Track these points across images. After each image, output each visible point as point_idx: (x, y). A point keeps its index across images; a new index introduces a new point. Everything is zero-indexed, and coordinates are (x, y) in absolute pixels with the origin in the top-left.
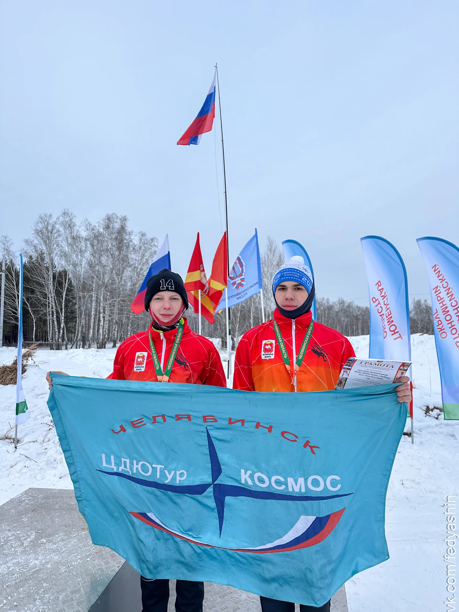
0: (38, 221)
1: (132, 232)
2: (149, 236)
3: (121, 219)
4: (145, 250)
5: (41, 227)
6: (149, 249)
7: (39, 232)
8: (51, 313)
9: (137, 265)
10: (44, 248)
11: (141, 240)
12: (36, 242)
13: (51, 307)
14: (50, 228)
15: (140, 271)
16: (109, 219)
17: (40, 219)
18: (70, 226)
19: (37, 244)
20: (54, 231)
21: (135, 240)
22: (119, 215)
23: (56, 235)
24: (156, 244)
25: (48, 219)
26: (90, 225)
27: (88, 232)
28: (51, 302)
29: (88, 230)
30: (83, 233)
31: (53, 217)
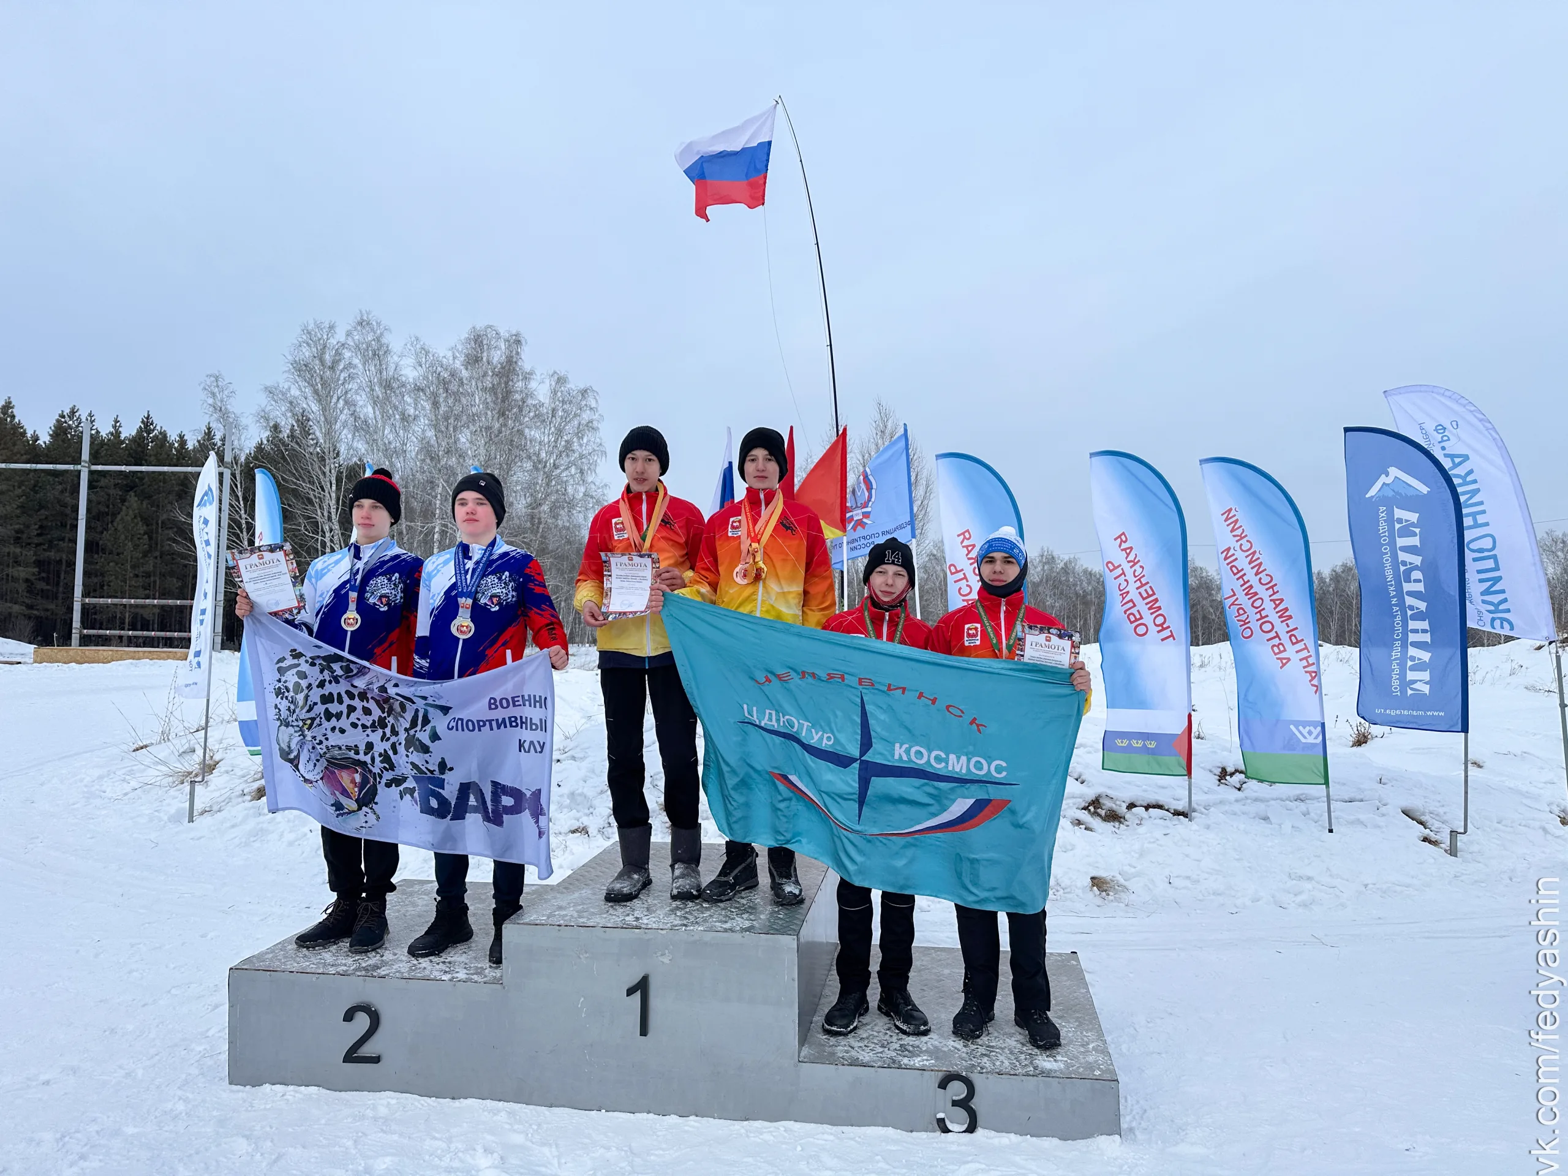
0: (300, 340)
1: (533, 372)
2: (575, 384)
3: (507, 341)
4: (566, 419)
5: (307, 354)
6: (576, 415)
7: (302, 369)
9: (543, 455)
10: (315, 407)
11: (555, 392)
12: (295, 392)
15: (552, 472)
16: (478, 340)
17: (304, 337)
18: (376, 353)
19: (296, 398)
20: (340, 366)
21: (541, 392)
22: (502, 331)
23: (344, 375)
24: (593, 404)
25: (325, 337)
26: (427, 353)
27: (421, 371)
28: (332, 541)
29: (421, 366)
30: (410, 373)
31: (337, 330)
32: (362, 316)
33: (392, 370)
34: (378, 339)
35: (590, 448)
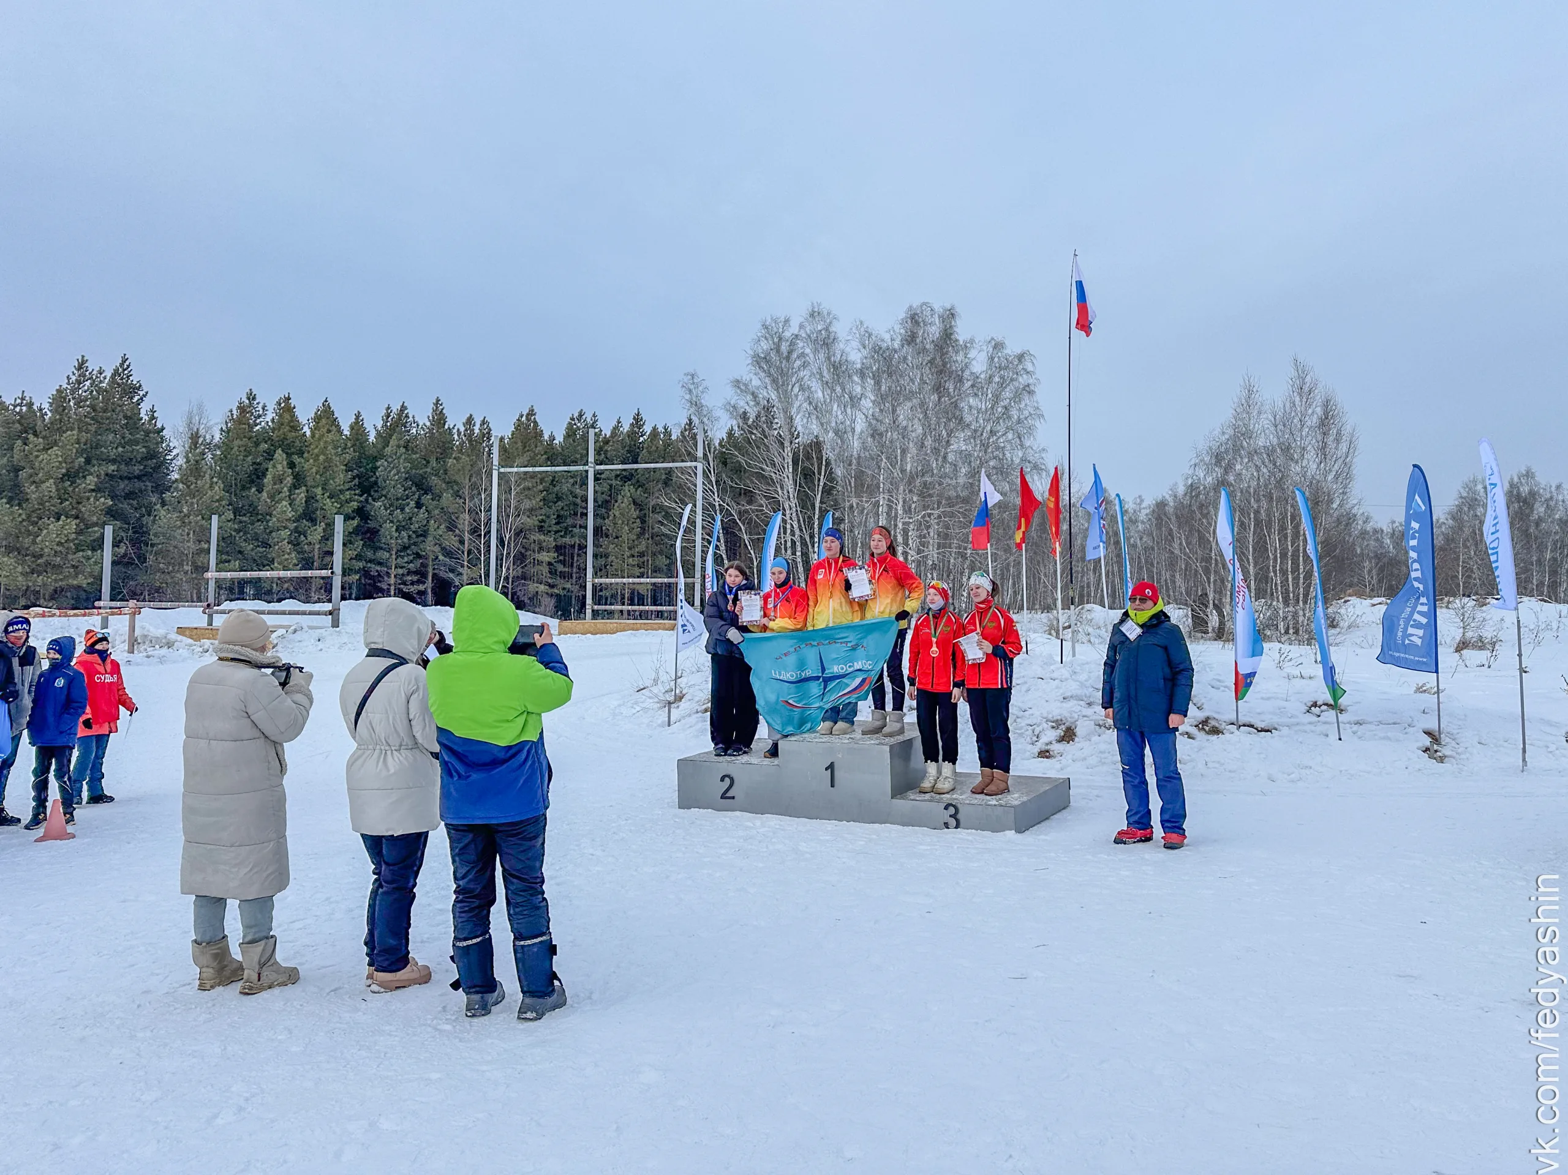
0: (760, 335)
1: (972, 341)
2: (1012, 349)
3: (941, 315)
4: (1002, 385)
5: (765, 347)
6: (1012, 380)
7: (760, 361)
8: (789, 544)
10: (773, 396)
11: (992, 358)
12: (756, 382)
13: (789, 531)
14: (784, 347)
15: (989, 439)
16: (914, 319)
17: (763, 332)
18: (826, 342)
19: (758, 388)
20: (795, 355)
21: (978, 364)
22: (936, 307)
23: (798, 363)
24: (1030, 368)
25: (781, 330)
26: (870, 335)
27: (865, 352)
28: (791, 519)
29: (864, 348)
30: (856, 356)
31: (792, 323)
32: (814, 307)
33: (839, 357)
34: (827, 329)
35: (1026, 413)
